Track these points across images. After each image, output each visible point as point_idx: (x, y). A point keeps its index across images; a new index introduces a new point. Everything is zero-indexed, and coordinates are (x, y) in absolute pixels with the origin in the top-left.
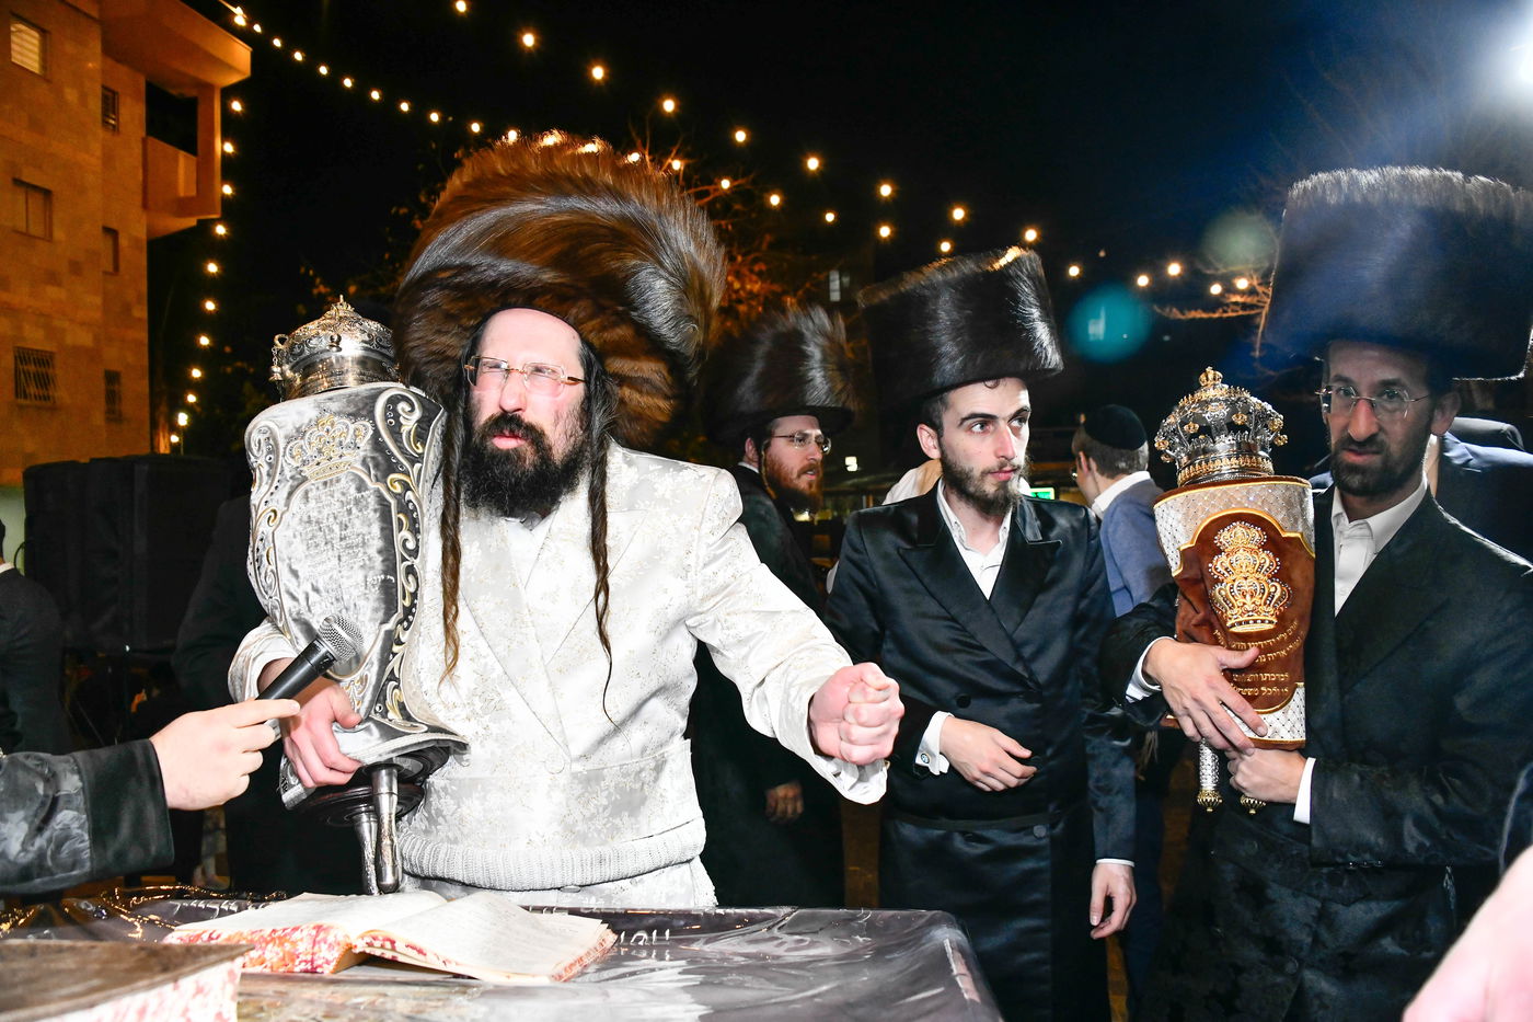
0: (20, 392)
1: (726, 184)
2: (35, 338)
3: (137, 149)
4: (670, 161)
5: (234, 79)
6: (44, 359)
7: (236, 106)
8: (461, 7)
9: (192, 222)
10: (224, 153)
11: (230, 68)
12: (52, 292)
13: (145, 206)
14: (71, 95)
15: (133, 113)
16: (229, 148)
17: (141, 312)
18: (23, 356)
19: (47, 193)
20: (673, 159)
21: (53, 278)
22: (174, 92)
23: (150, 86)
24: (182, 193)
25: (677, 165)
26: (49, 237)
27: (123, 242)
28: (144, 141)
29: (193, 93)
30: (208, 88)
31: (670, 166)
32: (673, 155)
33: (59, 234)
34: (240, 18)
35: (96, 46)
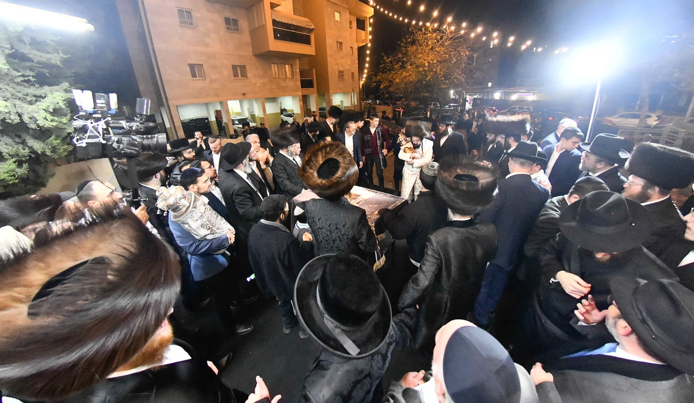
0: (339, 78)
2: (341, 69)
6: (342, 72)
7: (371, 20)
8: (409, 3)
9: (365, 44)
10: (369, 30)
11: (370, 14)
12: (343, 60)
13: (357, 42)
14: (344, 24)
15: (354, 24)
17: (357, 62)
18: (339, 72)
19: (341, 43)
21: (343, 58)
22: (361, 19)
23: (357, 19)
24: (363, 39)
27: (354, 49)
28: (356, 30)
29: (364, 19)
30: (367, 17)
33: (344, 49)
34: (371, 3)
35: (348, 13)
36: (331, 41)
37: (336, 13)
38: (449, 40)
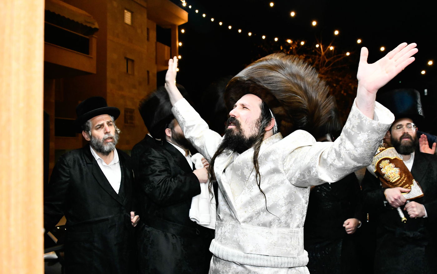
0: (126, 121)
1: (348, 54)
2: (129, 105)
3: (154, 45)
4: (329, 47)
5: (182, 23)
6: (131, 111)
7: (183, 31)
10: (179, 46)
11: (183, 20)
12: (135, 91)
13: (156, 63)
14: (139, 31)
15: (153, 35)
16: (180, 44)
19: (133, 61)
20: (330, 46)
21: (134, 87)
23: (157, 26)
24: (166, 59)
25: (332, 48)
26: (133, 74)
27: (150, 74)
28: (156, 43)
29: (169, 28)
30: (174, 26)
31: (329, 48)
32: (330, 45)
33: (136, 73)
34: (184, 4)
35: (145, 16)
36: (115, 56)
37: (126, 11)
38: (326, 66)
